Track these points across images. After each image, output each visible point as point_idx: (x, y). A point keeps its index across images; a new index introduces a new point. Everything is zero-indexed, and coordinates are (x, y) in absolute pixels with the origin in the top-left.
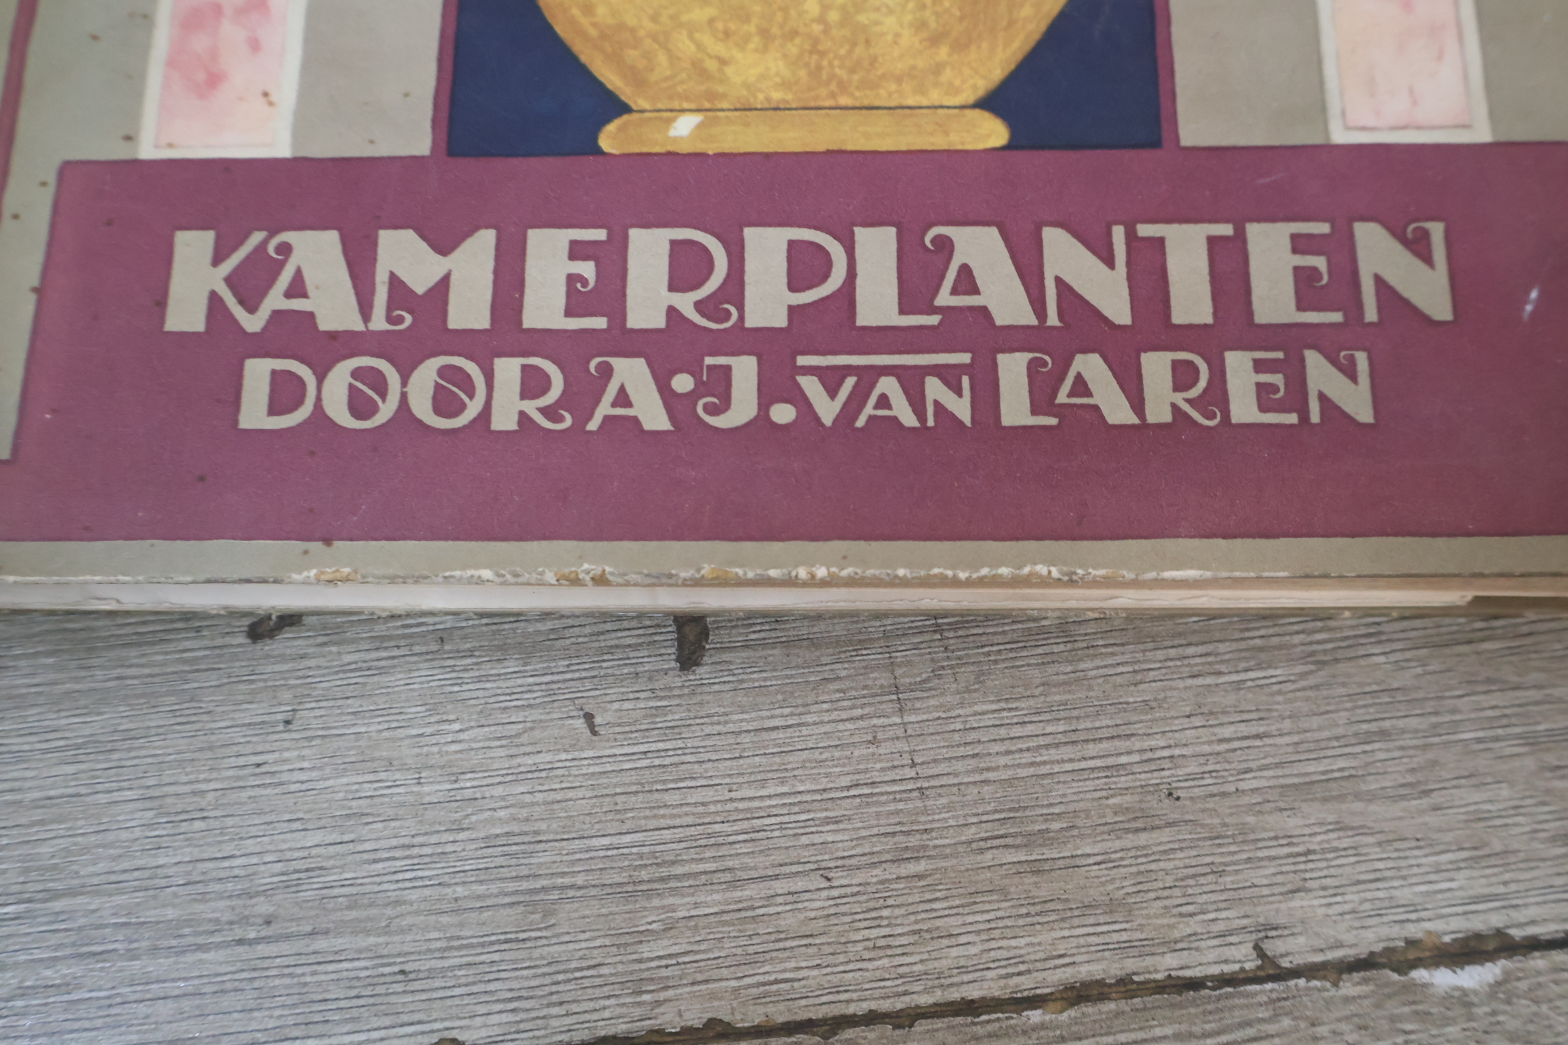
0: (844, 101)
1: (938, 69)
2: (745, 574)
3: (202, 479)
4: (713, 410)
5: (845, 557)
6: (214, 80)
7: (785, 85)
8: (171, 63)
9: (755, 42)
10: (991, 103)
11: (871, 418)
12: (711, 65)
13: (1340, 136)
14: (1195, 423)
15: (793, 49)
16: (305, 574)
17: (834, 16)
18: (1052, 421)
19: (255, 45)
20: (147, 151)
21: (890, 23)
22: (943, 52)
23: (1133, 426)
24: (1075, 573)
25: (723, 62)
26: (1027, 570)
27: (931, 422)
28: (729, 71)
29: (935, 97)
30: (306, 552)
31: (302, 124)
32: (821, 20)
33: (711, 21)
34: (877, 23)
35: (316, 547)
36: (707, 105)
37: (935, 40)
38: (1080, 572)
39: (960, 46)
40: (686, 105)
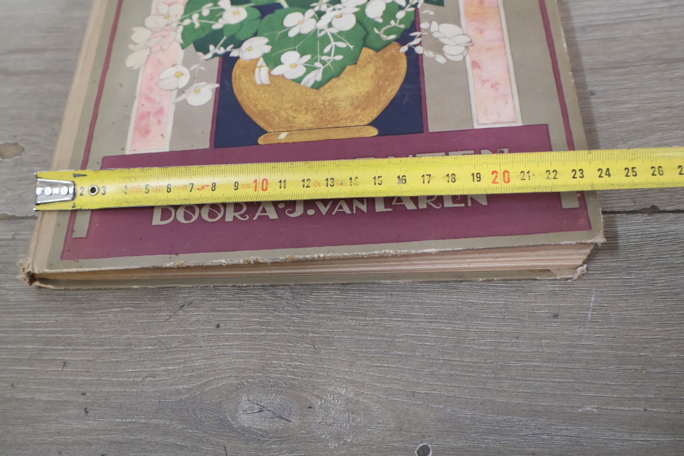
0: (329, 126)
1: (357, 115)
2: (299, 257)
3: (141, 239)
4: (290, 212)
5: (329, 251)
6: (147, 132)
7: (312, 123)
8: (135, 128)
9: (304, 112)
10: (373, 124)
11: (337, 212)
12: (291, 119)
13: (476, 127)
14: (434, 208)
15: (315, 113)
16: (170, 263)
17: (327, 103)
18: (391, 210)
19: (159, 122)
20: (128, 152)
21: (343, 104)
22: (359, 111)
23: (415, 210)
24: (398, 252)
25: (294, 118)
26: (383, 251)
27: (355, 212)
28: (296, 120)
29: (356, 123)
30: (171, 258)
31: (172, 141)
32: (323, 105)
33: (291, 107)
34: (339, 104)
35: (173, 256)
36: (290, 130)
37: (356, 108)
38: (399, 251)
39: (364, 109)
40: (283, 130)
